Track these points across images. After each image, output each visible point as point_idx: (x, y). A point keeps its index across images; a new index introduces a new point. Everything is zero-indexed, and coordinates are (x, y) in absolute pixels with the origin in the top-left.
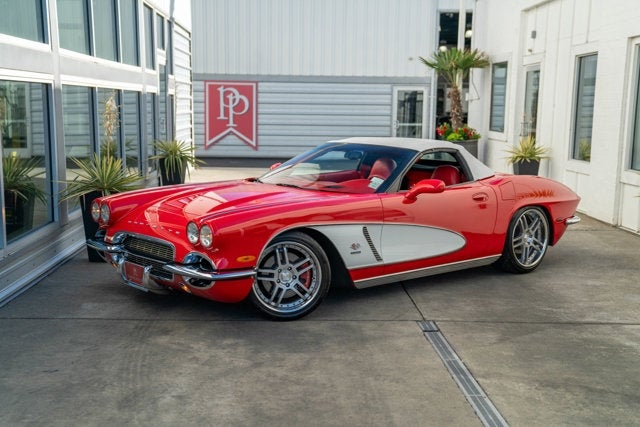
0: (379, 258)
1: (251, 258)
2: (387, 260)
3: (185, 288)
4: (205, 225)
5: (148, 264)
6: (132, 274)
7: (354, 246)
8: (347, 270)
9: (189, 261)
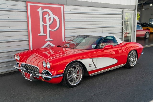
0: (96, 68)
1: (62, 71)
2: (98, 68)
3: (43, 80)
4: (48, 62)
5: (31, 73)
6: (27, 76)
7: (90, 65)
8: (88, 72)
9: (43, 72)
